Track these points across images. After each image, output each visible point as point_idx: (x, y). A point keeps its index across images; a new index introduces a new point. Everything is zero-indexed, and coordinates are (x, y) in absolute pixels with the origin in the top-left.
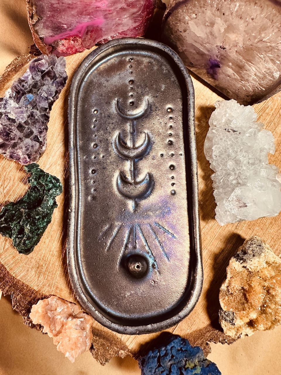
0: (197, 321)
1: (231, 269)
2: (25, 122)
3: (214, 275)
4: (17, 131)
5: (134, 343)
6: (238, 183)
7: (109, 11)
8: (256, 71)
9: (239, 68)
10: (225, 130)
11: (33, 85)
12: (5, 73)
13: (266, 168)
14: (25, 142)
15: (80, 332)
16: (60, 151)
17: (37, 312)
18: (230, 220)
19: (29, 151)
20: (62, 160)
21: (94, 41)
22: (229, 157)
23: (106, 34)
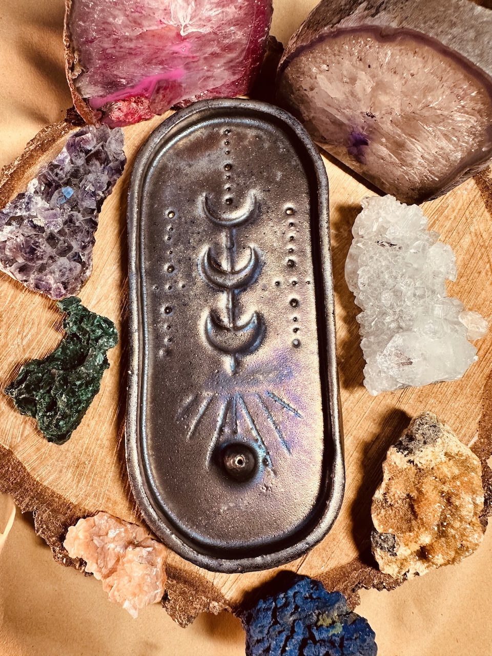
0: (337, 552)
1: (390, 465)
2: (59, 232)
3: (364, 476)
4: (47, 245)
5: (234, 590)
6: (399, 327)
7: (193, 57)
8: (423, 151)
9: (398, 147)
10: (376, 244)
11: (72, 173)
12: (25, 153)
13: (443, 303)
14: (59, 263)
15: (146, 568)
16: (114, 278)
18: (387, 385)
19: (65, 277)
20: (117, 291)
21: (169, 103)
22: (383, 286)
23: (187, 93)
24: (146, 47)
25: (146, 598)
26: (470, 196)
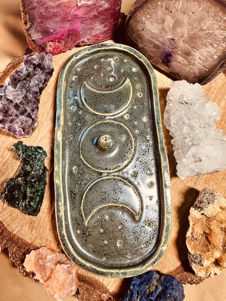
0: (168, 264)
1: (192, 217)
2: (20, 103)
4: (14, 109)
5: (114, 287)
6: (193, 144)
7: (85, 18)
8: (200, 55)
9: (187, 54)
10: (179, 103)
11: (27, 75)
12: (5, 70)
13: (215, 131)
14: (20, 118)
15: (66, 275)
16: (49, 127)
17: (30, 260)
18: (189, 173)
19: (23, 125)
20: (51, 134)
21: (74, 43)
22: (184, 124)
23: (83, 37)
24: (61, 11)
25: (67, 291)
26: (223, 82)
